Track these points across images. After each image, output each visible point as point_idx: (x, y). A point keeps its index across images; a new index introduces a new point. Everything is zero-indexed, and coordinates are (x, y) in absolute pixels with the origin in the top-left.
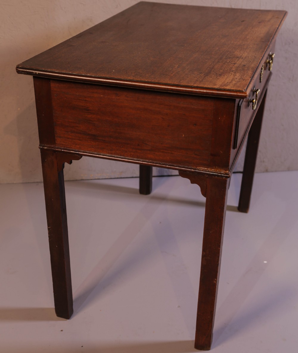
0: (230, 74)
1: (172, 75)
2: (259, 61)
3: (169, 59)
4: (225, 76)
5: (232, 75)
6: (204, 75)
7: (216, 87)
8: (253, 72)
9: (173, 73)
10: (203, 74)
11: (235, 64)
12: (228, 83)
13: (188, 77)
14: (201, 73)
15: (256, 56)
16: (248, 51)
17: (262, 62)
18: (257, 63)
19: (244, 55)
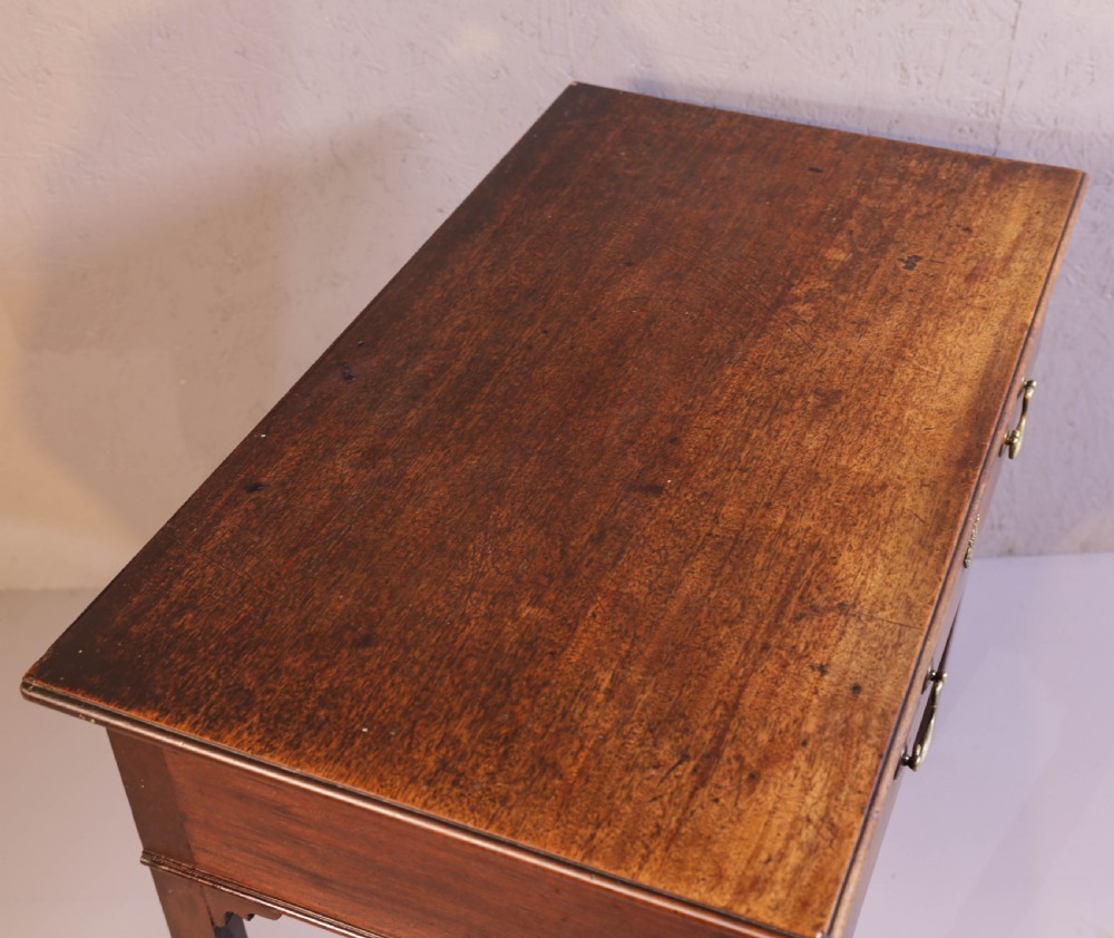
0: (791, 773)
1: (575, 769)
2: (919, 648)
3: (589, 614)
4: (771, 791)
5: (798, 782)
6: (695, 770)
7: (718, 900)
8: (880, 756)
9: (582, 748)
10: (692, 763)
11: (823, 670)
12: (771, 864)
13: (629, 798)
14: (685, 757)
15: (912, 595)
16: (890, 550)
17: (928, 643)
18: (908, 669)
19: (869, 581)
